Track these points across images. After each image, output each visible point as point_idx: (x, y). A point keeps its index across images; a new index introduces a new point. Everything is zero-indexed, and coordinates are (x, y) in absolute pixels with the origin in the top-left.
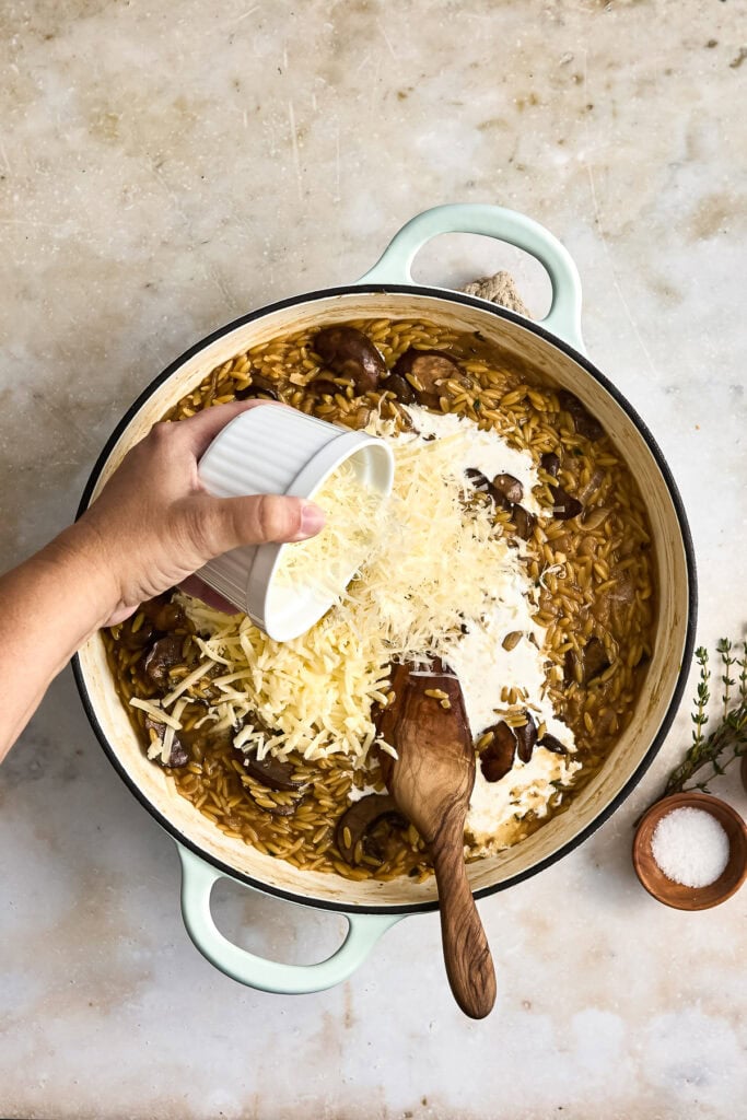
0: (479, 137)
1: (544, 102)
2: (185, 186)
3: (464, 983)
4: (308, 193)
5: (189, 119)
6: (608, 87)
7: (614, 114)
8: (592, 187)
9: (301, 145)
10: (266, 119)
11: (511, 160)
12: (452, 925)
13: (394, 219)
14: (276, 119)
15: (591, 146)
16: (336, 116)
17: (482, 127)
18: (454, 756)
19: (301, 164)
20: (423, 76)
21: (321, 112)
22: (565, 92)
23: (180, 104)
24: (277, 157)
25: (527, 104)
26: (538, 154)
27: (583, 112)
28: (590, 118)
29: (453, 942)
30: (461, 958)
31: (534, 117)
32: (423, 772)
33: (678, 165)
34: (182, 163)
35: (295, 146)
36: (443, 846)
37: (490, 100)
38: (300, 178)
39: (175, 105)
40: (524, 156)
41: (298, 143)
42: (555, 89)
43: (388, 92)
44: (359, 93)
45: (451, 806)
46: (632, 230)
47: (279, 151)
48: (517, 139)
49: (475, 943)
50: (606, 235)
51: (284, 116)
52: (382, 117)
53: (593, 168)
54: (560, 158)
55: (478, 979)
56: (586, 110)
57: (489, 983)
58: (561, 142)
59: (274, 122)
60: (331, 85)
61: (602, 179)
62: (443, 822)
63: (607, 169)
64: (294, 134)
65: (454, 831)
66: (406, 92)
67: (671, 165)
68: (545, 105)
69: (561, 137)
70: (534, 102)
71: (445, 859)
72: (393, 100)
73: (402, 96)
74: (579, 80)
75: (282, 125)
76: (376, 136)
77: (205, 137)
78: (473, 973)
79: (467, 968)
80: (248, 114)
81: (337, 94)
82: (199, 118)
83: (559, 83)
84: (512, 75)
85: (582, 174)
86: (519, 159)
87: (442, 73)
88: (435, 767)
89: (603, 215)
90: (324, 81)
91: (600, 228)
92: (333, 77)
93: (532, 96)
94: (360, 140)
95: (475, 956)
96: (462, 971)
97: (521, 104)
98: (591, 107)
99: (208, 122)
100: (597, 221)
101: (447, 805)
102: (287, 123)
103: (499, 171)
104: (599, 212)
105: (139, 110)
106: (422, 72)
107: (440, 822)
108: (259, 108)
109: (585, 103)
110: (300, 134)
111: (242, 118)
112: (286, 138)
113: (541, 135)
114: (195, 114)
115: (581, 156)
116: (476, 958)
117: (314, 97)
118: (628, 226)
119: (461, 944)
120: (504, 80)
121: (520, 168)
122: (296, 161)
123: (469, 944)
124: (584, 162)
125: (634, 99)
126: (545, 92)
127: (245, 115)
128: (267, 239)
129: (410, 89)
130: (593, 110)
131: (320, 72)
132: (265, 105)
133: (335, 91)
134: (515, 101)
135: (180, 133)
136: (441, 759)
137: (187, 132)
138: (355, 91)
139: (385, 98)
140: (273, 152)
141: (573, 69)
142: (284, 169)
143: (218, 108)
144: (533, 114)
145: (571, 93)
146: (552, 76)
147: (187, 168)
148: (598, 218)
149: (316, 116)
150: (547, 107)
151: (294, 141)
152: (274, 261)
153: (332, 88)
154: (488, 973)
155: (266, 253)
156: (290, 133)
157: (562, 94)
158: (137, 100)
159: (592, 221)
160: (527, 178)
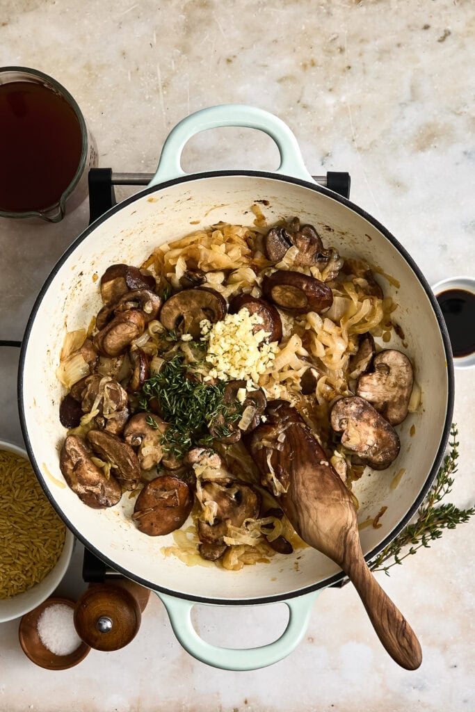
0: (278, 86)
1: (319, 64)
2: (91, 119)
3: (397, 649)
4: (169, 123)
5: (94, 76)
6: (361, 55)
7: (364, 72)
8: (350, 118)
9: (165, 92)
10: (143, 76)
11: (298, 102)
12: (375, 613)
13: (224, 139)
14: (149, 76)
15: (350, 92)
16: (187, 74)
17: (280, 81)
18: (337, 500)
19: (165, 104)
20: (243, 48)
21: (177, 71)
22: (333, 58)
23: (88, 67)
24: (150, 100)
25: (309, 66)
26: (316, 98)
27: (344, 71)
28: (349, 75)
29: (380, 624)
30: (389, 633)
31: (313, 74)
32: (320, 519)
33: (406, 104)
34: (89, 104)
35: (161, 93)
36: (351, 563)
37: (285, 63)
38: (164, 113)
39: (85, 67)
40: (307, 99)
41: (163, 92)
42: (326, 56)
43: (220, 59)
44: (202, 59)
45: (347, 534)
46: (376, 146)
47: (151, 96)
48: (303, 88)
49: (395, 619)
50: (359, 149)
51: (154, 74)
52: (216, 75)
53: (351, 106)
54: (330, 100)
55: (405, 643)
56: (346, 69)
57: (414, 643)
58: (330, 90)
59: (148, 78)
60: (183, 54)
61: (356, 114)
62: (345, 547)
63: (360, 107)
64: (160, 86)
65: (354, 550)
66: (231, 58)
67: (401, 104)
68: (321, 66)
69: (331, 87)
70: (313, 64)
71: (354, 570)
72: (223, 64)
73: (229, 61)
74: (342, 50)
75: (152, 80)
76: (213, 86)
77: (104, 87)
78: (400, 640)
79: (395, 638)
80: (131, 73)
81: (188, 59)
82: (99, 75)
83: (329, 52)
84: (299, 48)
85: (344, 110)
86: (304, 101)
87: (254, 46)
88: (326, 512)
89: (357, 136)
90: (179, 52)
91: (356, 145)
92: (185, 49)
93: (312, 61)
94: (203, 89)
95: (397, 628)
96: (393, 641)
97: (305, 66)
98: (349, 67)
99: (105, 78)
100: (353, 140)
101: (344, 534)
102: (156, 78)
103: (291, 108)
104: (355, 135)
105: (61, 70)
106: (241, 46)
107: (343, 547)
108: (138, 69)
109: (346, 65)
110: (164, 86)
111: (127, 75)
112: (155, 88)
113: (318, 85)
114: (97, 73)
115: (343, 99)
116: (399, 629)
117: (173, 62)
118: (373, 144)
119: (385, 624)
120: (294, 51)
121: (305, 107)
122: (162, 103)
123: (391, 621)
124: (345, 103)
125: (377, 63)
126: (320, 58)
127: (129, 74)
128: (143, 153)
129: (234, 57)
130: (351, 69)
131: (176, 46)
132: (141, 67)
133: (186, 58)
134: (301, 64)
135: (88, 85)
136: (329, 506)
137: (92, 84)
138: (199, 58)
139: (218, 63)
140: (147, 97)
141: (338, 43)
142: (154, 108)
143: (112, 69)
144: (313, 72)
145: (337, 58)
146: (325, 48)
147: (92, 107)
148: (354, 138)
149: (174, 74)
150: (322, 68)
151: (160, 90)
152: (148, 166)
153: (184, 56)
154: (411, 637)
155: (143, 162)
156: (158, 85)
157: (331, 59)
158: (60, 65)
159: (351, 140)
160: (309, 113)
